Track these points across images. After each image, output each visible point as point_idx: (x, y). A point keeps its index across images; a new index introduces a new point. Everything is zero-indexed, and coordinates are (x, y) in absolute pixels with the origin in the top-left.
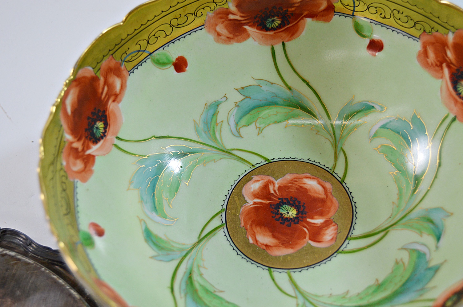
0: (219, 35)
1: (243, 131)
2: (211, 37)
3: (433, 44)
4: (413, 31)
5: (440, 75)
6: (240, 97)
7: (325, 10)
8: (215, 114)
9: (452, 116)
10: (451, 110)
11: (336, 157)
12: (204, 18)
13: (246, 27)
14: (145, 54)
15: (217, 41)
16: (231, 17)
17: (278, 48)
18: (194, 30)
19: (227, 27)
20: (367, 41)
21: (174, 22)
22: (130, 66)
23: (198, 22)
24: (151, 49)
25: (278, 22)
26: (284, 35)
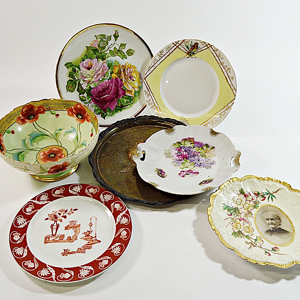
0: (20, 123)
1: (33, 144)
2: (18, 124)
3: (70, 110)
4: (64, 109)
5: (73, 116)
6: (29, 137)
7: (43, 111)
8: (25, 142)
9: (79, 123)
10: (79, 122)
11: (58, 143)
12: (15, 120)
13: (25, 120)
14: (5, 131)
15: (19, 125)
16: (21, 118)
17: (35, 123)
18: (14, 123)
19: (21, 121)
20: (55, 115)
21: (9, 122)
22: (2, 134)
23: (14, 121)
24: (6, 129)
25: (32, 117)
26: (35, 120)
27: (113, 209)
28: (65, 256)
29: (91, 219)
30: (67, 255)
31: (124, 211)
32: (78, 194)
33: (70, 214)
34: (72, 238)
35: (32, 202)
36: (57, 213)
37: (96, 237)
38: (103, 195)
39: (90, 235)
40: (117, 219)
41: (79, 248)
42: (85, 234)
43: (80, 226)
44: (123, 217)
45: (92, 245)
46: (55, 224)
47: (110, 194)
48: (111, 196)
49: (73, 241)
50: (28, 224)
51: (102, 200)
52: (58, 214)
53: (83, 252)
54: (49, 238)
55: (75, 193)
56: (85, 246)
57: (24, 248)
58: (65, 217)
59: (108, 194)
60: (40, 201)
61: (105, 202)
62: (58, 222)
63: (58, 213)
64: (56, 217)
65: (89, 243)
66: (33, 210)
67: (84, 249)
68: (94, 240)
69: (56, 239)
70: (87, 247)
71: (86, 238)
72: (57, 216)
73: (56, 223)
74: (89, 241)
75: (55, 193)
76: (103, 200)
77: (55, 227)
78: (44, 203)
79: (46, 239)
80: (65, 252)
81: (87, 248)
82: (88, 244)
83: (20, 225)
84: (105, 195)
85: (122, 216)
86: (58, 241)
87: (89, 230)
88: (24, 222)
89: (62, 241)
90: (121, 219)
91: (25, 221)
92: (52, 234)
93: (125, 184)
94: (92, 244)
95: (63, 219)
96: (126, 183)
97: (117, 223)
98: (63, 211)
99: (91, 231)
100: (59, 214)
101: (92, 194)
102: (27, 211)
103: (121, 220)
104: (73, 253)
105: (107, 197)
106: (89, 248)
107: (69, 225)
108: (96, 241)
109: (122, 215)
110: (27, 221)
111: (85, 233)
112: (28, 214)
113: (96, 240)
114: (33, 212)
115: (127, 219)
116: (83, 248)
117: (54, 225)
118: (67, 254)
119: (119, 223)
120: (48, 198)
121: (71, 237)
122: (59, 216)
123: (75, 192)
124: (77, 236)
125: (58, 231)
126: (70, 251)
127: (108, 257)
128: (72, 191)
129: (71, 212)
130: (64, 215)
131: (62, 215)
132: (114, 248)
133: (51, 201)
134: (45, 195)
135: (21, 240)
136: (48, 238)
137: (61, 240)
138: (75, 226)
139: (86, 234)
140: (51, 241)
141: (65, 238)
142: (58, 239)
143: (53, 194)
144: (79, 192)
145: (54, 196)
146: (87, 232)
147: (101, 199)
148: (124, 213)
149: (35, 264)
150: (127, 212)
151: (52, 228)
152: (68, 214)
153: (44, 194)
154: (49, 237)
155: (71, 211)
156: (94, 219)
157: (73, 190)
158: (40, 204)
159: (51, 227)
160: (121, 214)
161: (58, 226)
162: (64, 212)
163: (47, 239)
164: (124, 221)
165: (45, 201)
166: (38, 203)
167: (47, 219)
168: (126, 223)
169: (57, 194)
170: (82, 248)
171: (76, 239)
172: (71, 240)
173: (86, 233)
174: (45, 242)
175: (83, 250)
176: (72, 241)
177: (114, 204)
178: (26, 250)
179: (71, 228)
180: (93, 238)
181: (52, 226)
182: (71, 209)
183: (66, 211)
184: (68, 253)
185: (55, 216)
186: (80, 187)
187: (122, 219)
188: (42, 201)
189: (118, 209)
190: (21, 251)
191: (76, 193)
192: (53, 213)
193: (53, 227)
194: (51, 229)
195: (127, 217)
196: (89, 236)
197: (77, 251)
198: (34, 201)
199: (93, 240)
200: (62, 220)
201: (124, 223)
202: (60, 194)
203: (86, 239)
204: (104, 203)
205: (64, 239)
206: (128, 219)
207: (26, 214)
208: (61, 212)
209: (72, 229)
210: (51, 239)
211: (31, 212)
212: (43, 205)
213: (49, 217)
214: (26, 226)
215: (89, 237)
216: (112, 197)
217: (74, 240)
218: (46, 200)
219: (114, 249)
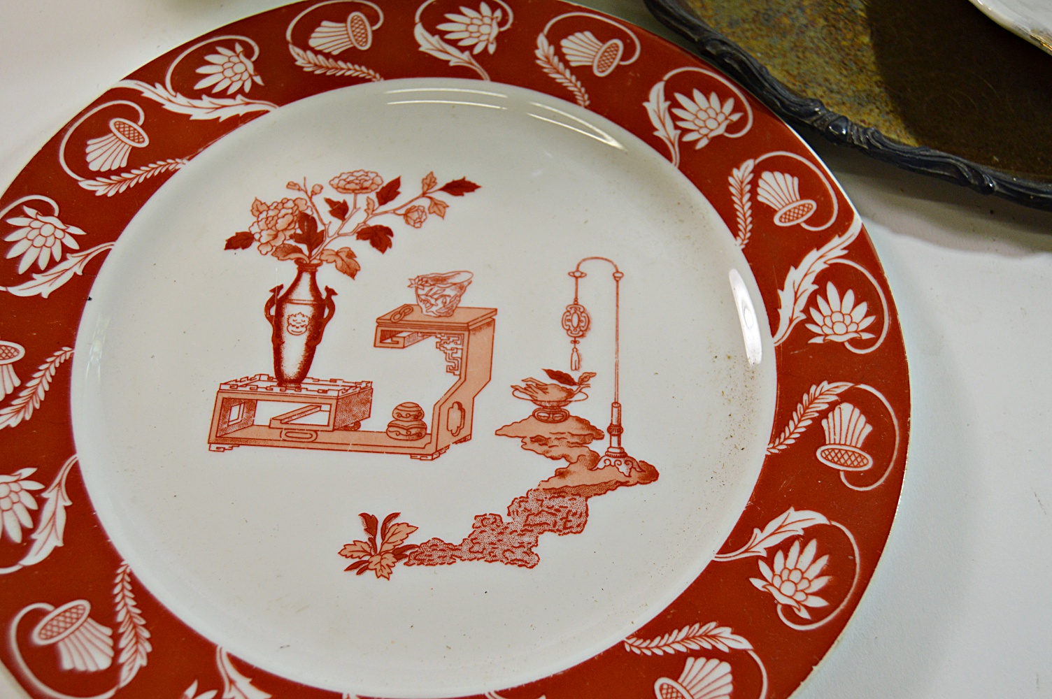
27: (743, 208)
28: (369, 575)
29: (577, 275)
30: (385, 573)
31: (836, 241)
32: (477, 67)
33: (415, 215)
34: (427, 420)
35: (134, 95)
36: (319, 201)
37: (616, 429)
38: (669, 96)
39: (573, 409)
40: (786, 296)
41: (483, 518)
42: (535, 401)
43: (491, 323)
44: (831, 290)
45: (594, 503)
46: (303, 292)
47: (724, 95)
48: (729, 104)
49: (439, 452)
50: (93, 268)
51: (660, 133)
52: (324, 211)
53: (519, 554)
54: (251, 405)
55: (456, 58)
56: (533, 505)
57: (45, 477)
58: (379, 238)
59: (707, 87)
60: (197, 95)
61: (686, 148)
62: (328, 276)
63: (329, 201)
64: (311, 234)
65: (569, 481)
66: (136, 158)
67: (527, 528)
68: (608, 454)
69: (303, 413)
70: (554, 512)
71: (545, 430)
72: (320, 228)
73: (306, 277)
74: (563, 464)
75: (313, 43)
76: (666, 131)
77: (299, 312)
78: (224, 115)
79: (225, 405)
80: (373, 540)
81: (550, 519)
82: (558, 483)
83: (27, 277)
84: (680, 98)
85: (821, 279)
86: (323, 437)
87: (565, 369)
88: (66, 250)
89: (352, 437)
90: (812, 302)
91: (73, 244)
92: (273, 374)
93: (813, 23)
94: (585, 492)
95: (364, 250)
96: (822, 22)
97: (784, 329)
98: (363, 189)
99: (576, 376)
100: (333, 213)
101: (583, 73)
102: (93, 167)
103: (813, 312)
104: (436, 555)
105: (702, 115)
106: (566, 520)
107: (407, 309)
108: (624, 468)
109: (820, 266)
110: (84, 243)
111: (531, 389)
112: (100, 188)
113: (623, 454)
114: (140, 174)
115: (863, 307)
116: (518, 523)
117: (294, 296)
118: (390, 558)
119: (801, 332)
120: (258, 80)
121: (419, 415)
122: (336, 222)
123: (462, 49)
124: (466, 406)
125: (320, 349)
126: (414, 539)
127: (726, 631)
128: (435, 40)
129: (425, 203)
130: (373, 222)
131: (356, 219)
132: (772, 551)
133: (281, 101)
134: (239, 48)
135: (24, 407)
136: (240, 402)
137: (346, 428)
138: (460, 318)
139: (540, 396)
140: (265, 434)
141: (379, 419)
142: (320, 418)
143: (295, 51)
144: (492, 49)
145: (300, 62)
146: (547, 380)
147: (655, 122)
148: (835, 249)
149: (122, 644)
150: (862, 249)
151: (277, 323)
152: (405, 215)
153: (229, 45)
154: (254, 390)
155: (424, 194)
156: (598, 276)
157: (442, 34)
158: (198, 115)
159: (273, 311)
160: (814, 262)
161: (323, 305)
162: (373, 196)
163: (235, 412)
164: (837, 317)
165: (233, 96)
166: (178, 104)
167: (240, 241)
168: (855, 342)
169: (328, 56)
170: (506, 519)
171: (463, 433)
172: (419, 436)
173: (543, 388)
174: (222, 439)
175: (516, 540)
176: (431, 449)
177: (757, 172)
178: (57, 501)
179: (424, 330)
180: (598, 435)
181: (278, 301)
182: (429, 182)
183: (389, 192)
184: (399, 554)
185: (307, 221)
186: (498, 13)
187: (820, 300)
188: (208, 91)
189: (786, 216)
190: (18, 508)
191: (467, 54)
192: (293, 194)
193: (289, 309)
194: (269, 329)
195: (865, 294)
196: (566, 417)
197: (473, 540)
198: (148, 91)
199: (595, 458)
200: (360, 259)
201: (841, 335)
202: (350, 55)
203: (537, 439)
204: (675, 152)
205: (365, 425)
206: (874, 309)
207: (86, 184)
208: (349, 199)
209: (432, 341)
210: (267, 412)
211: (119, 171)
212: (216, 130)
213: (255, 230)
214: (78, 290)
215: (561, 427)
216: (736, 117)
217: (445, 438)
218: (241, 91)
219: (770, 561)
